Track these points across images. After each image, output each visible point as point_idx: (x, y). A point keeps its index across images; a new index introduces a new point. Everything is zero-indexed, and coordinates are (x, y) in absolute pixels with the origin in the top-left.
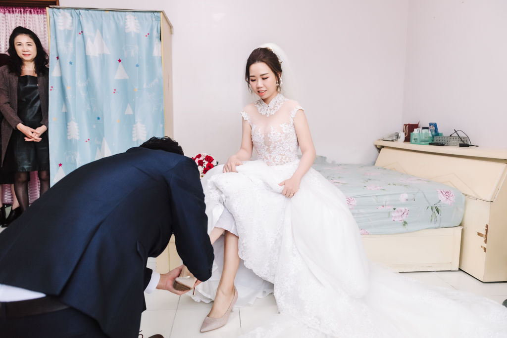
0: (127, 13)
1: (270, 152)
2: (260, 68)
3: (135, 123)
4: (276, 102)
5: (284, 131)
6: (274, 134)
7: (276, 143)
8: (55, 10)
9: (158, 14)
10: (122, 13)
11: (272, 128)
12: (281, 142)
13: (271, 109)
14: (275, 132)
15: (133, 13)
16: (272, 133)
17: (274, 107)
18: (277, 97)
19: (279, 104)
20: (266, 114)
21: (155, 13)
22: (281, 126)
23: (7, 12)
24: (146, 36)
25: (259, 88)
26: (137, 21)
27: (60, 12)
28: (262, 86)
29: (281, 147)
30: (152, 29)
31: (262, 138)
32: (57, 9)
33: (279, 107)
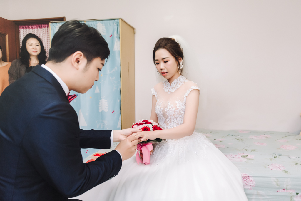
0: (98, 22)
1: (167, 124)
2: (163, 53)
3: (100, 99)
4: (178, 82)
5: (178, 107)
6: (170, 108)
7: (172, 117)
8: (54, 24)
9: (118, 21)
10: (95, 22)
11: (169, 103)
12: (176, 117)
13: (172, 88)
14: (171, 107)
15: (102, 21)
16: (169, 107)
17: (175, 87)
18: (179, 78)
19: (179, 84)
20: (169, 91)
21: (115, 20)
22: (176, 102)
23: (38, 27)
24: (110, 37)
25: (161, 70)
26: (104, 27)
27: (57, 25)
28: (163, 68)
29: (176, 121)
30: (113, 32)
31: (161, 111)
32: (55, 23)
33: (179, 86)
